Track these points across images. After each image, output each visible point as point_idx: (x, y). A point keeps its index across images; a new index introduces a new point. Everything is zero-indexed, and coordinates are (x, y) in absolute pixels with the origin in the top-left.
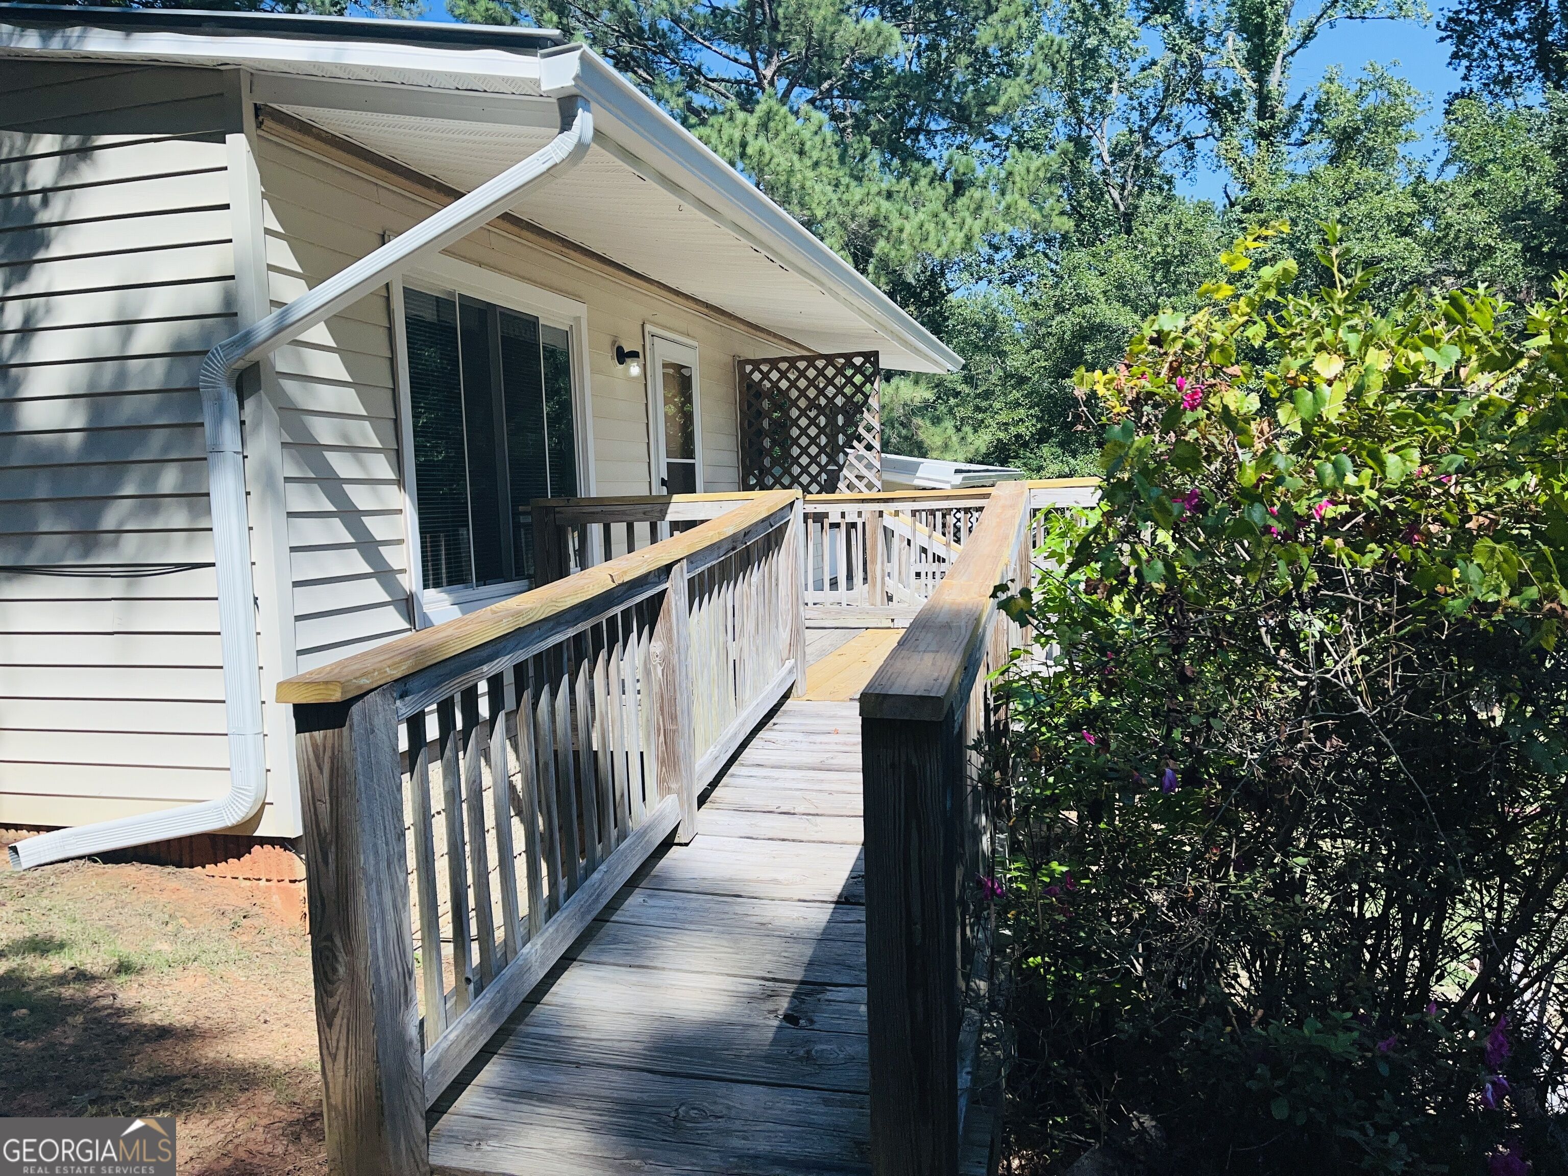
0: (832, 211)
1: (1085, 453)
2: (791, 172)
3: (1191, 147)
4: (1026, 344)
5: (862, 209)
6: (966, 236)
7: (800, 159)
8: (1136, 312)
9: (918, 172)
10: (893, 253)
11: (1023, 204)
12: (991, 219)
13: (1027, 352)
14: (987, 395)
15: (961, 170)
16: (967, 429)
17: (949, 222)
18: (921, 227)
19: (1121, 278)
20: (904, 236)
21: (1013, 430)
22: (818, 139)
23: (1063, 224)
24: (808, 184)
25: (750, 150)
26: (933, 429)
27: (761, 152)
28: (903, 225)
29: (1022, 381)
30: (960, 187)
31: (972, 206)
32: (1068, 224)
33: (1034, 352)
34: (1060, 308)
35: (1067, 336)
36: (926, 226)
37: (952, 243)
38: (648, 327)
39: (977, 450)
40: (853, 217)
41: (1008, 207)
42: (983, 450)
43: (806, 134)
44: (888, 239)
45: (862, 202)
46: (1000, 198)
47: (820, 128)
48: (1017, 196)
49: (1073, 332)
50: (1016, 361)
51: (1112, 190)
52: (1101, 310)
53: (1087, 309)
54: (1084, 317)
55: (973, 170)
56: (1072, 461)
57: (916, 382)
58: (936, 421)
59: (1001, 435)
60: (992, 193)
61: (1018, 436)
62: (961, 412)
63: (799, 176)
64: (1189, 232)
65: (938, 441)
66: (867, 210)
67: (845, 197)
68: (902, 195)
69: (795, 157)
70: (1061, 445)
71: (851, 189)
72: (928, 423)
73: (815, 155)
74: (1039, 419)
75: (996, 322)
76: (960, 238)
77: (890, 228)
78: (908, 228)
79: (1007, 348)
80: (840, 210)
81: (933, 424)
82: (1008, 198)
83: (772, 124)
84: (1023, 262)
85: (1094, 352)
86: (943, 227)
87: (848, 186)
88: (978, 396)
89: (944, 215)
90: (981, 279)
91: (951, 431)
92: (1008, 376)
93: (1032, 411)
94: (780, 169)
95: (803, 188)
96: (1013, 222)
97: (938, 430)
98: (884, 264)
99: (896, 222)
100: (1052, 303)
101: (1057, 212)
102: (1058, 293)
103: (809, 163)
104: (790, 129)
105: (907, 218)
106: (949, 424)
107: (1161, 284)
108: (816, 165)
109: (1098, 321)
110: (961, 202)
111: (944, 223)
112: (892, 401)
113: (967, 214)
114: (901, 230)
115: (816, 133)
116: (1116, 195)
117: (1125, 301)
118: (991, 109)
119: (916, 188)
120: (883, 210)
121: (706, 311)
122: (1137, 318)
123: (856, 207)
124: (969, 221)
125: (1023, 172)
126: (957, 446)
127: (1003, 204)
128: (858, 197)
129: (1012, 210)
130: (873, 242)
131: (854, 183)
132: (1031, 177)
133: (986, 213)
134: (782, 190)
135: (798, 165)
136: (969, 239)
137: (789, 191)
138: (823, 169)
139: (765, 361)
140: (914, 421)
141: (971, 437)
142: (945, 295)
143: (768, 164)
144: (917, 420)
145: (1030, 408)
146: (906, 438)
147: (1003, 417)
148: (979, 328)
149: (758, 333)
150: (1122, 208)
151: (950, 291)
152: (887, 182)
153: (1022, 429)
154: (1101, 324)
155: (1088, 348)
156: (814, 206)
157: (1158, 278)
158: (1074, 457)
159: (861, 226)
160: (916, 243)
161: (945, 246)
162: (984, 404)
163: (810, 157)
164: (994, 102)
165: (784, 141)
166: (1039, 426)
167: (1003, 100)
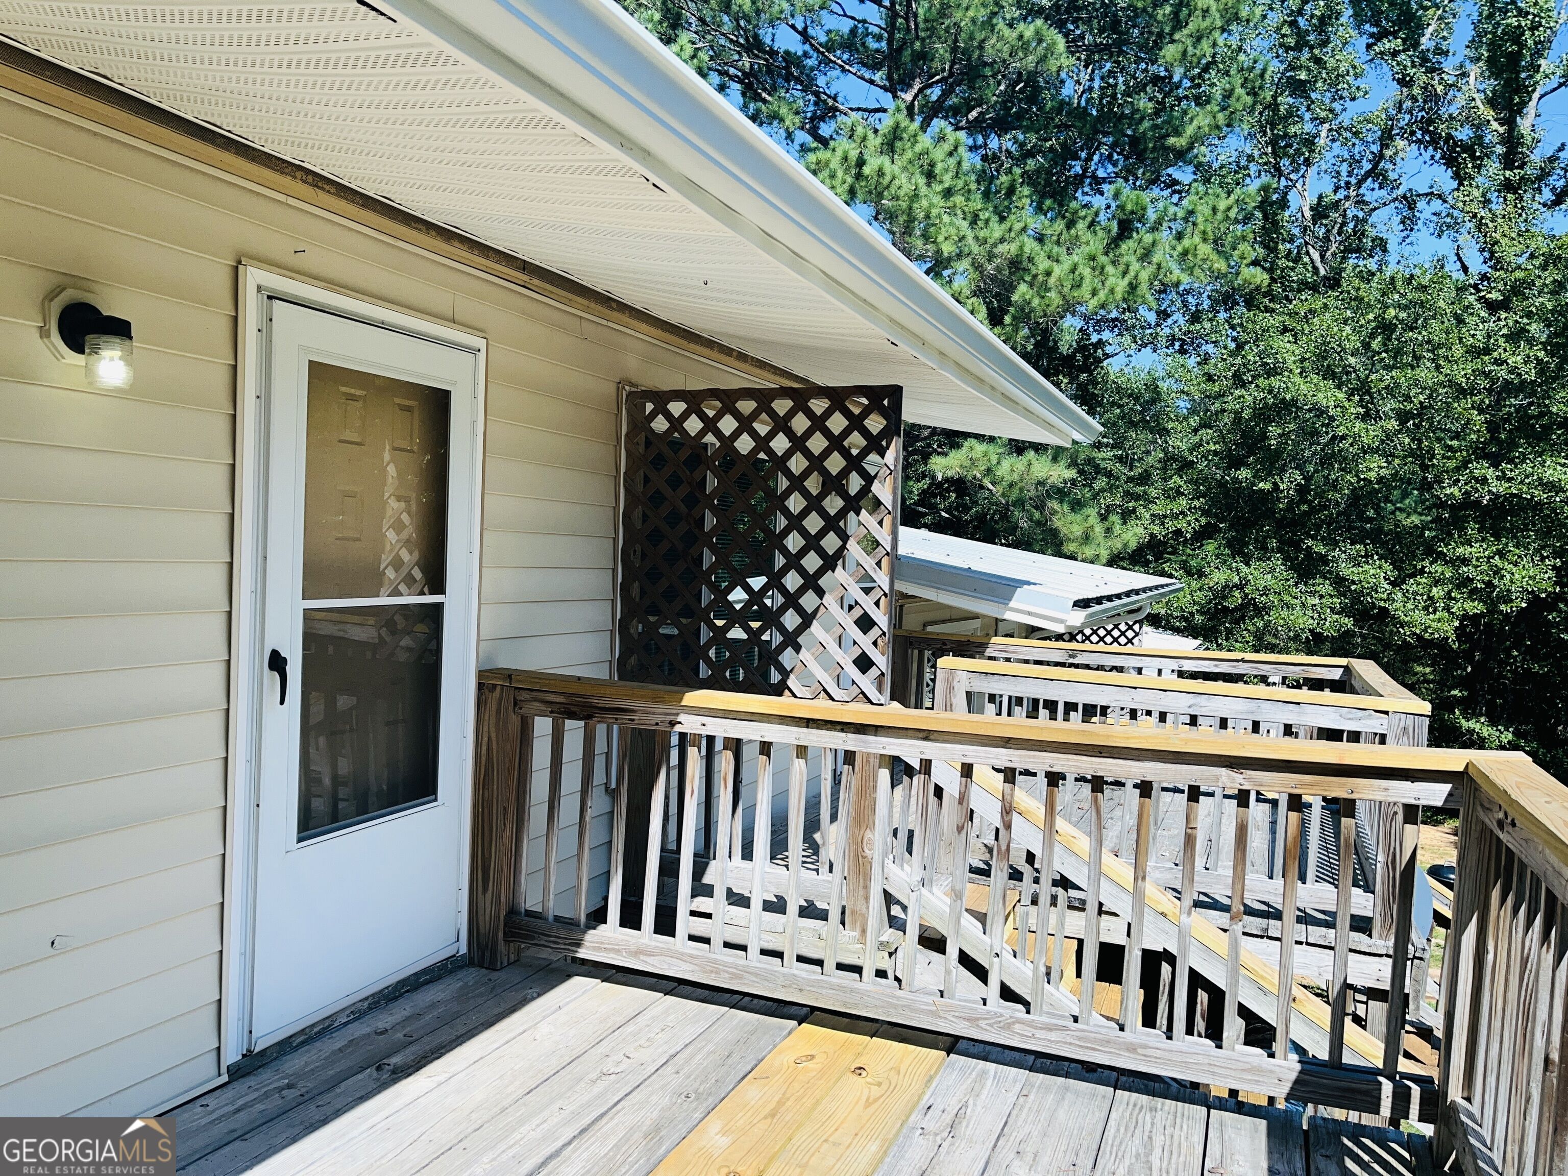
0: (966, 250)
1: (1259, 559)
2: (915, 196)
3: (1412, 206)
4: (1194, 421)
5: (1002, 248)
6: (1130, 284)
7: (929, 185)
8: (1339, 387)
9: (1076, 212)
10: (1036, 302)
11: (1205, 249)
12: (1164, 264)
13: (1195, 431)
14: (1144, 479)
15: (1129, 207)
16: (1115, 518)
17: (1110, 269)
18: (1073, 270)
19: (1324, 343)
20: (1052, 281)
21: (1171, 525)
22: (952, 162)
23: (1255, 276)
24: (934, 212)
25: (866, 170)
26: (1071, 517)
27: (881, 173)
28: (1051, 267)
29: (1186, 465)
30: (1126, 228)
31: (1140, 252)
32: (1260, 277)
33: (1203, 431)
34: (1238, 380)
35: (1246, 415)
36: (1081, 269)
37: (1112, 291)
38: (253, 276)
39: (1125, 545)
40: (991, 257)
41: (1185, 253)
42: (1133, 545)
43: (938, 154)
44: (1031, 285)
45: (1002, 240)
46: (1174, 242)
47: (956, 148)
48: (1197, 239)
49: (1255, 409)
50: (1180, 443)
51: (1311, 251)
52: (1294, 384)
53: (1275, 382)
54: (1270, 392)
55: (1144, 209)
56: (1245, 569)
57: (1055, 459)
58: (1077, 506)
59: (1156, 529)
60: (1165, 236)
61: (1178, 532)
62: (1106, 500)
63: (925, 203)
64: (1423, 288)
65: (1077, 530)
66: (1008, 249)
67: (982, 234)
68: (1055, 238)
69: (922, 181)
70: (1229, 545)
71: (991, 224)
72: (1066, 508)
73: (948, 179)
74: (1205, 513)
75: (1159, 393)
76: (1121, 286)
77: (1034, 272)
78: (1057, 270)
79: (1170, 425)
80: (975, 249)
81: (1073, 510)
82: (1186, 242)
83: (898, 144)
84: (1198, 326)
85: (1280, 436)
86: (1101, 273)
87: (987, 221)
88: (1130, 479)
89: (1103, 259)
90: (1145, 345)
91: (1094, 519)
92: (1169, 458)
93: (1196, 503)
94: (901, 193)
95: (928, 217)
96: (1190, 271)
97: (1078, 518)
98: (1024, 315)
99: (1043, 264)
100: (1230, 374)
101: (1248, 261)
102: (1238, 361)
103: (938, 188)
104: (918, 148)
105: (1058, 261)
106: (1092, 512)
107: (1379, 353)
108: (948, 193)
109: (1288, 397)
110: (1127, 246)
111: (1103, 268)
112: (1021, 480)
113: (1133, 259)
114: (1048, 274)
115: (951, 154)
116: (1316, 256)
117: (1328, 374)
118: (1172, 141)
119: (1073, 232)
120: (1027, 250)
121: (523, 277)
122: (1341, 396)
123: (995, 245)
124: (1135, 266)
125: (1208, 211)
126: (1101, 539)
127: (1179, 249)
128: (997, 235)
129: (1190, 257)
130: (1012, 288)
131: (995, 218)
132: (1220, 216)
133: (1156, 258)
134: (902, 219)
135: (924, 190)
136: (1133, 287)
137: (911, 220)
138: (959, 199)
139: (678, 395)
140: (1050, 505)
141: (1117, 528)
142: (1101, 361)
143: (888, 187)
144: (1054, 504)
145: (1192, 499)
146: (1038, 523)
147: (1158, 508)
148: (1137, 399)
149: (692, 346)
150: (1322, 272)
151: (1107, 356)
152: (1037, 223)
153: (1182, 524)
154: (1294, 401)
155: (1274, 430)
156: (940, 239)
157: (1376, 344)
158: (1248, 564)
159: (998, 269)
160: (1066, 290)
161: (1102, 295)
162: (1139, 490)
163: (941, 182)
164: (1178, 133)
165: (910, 162)
166: (1203, 521)
167: (1190, 130)
